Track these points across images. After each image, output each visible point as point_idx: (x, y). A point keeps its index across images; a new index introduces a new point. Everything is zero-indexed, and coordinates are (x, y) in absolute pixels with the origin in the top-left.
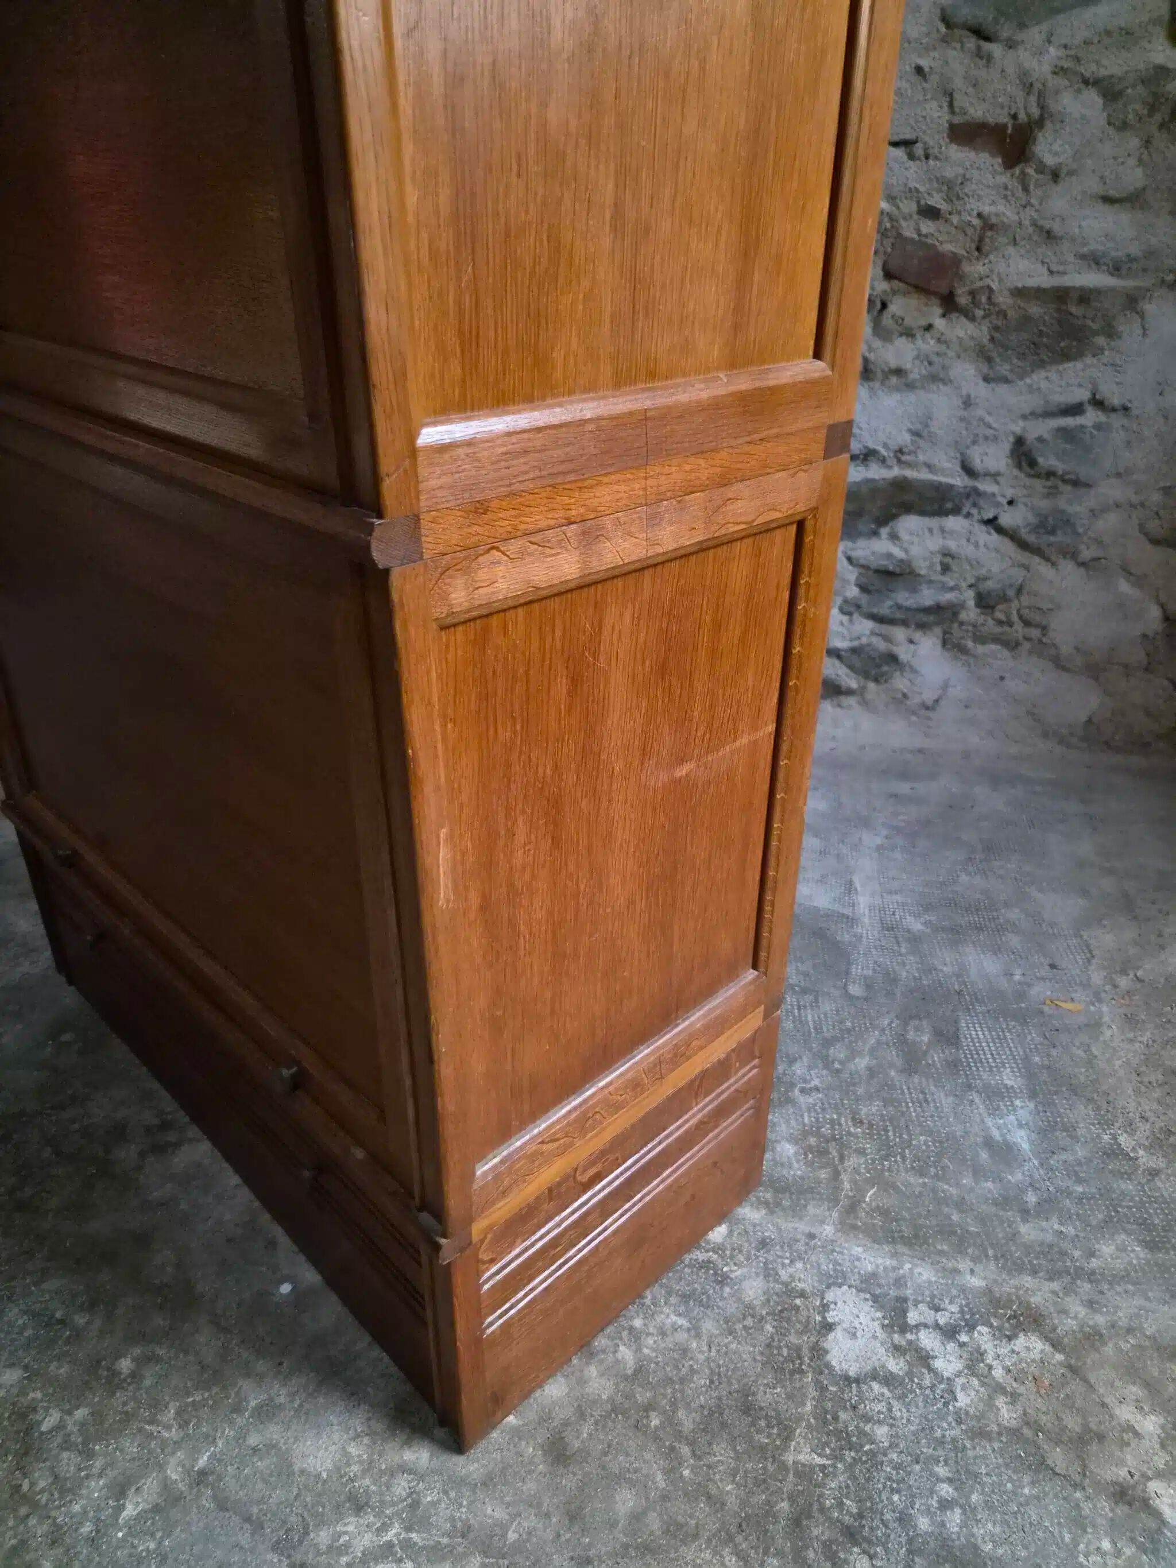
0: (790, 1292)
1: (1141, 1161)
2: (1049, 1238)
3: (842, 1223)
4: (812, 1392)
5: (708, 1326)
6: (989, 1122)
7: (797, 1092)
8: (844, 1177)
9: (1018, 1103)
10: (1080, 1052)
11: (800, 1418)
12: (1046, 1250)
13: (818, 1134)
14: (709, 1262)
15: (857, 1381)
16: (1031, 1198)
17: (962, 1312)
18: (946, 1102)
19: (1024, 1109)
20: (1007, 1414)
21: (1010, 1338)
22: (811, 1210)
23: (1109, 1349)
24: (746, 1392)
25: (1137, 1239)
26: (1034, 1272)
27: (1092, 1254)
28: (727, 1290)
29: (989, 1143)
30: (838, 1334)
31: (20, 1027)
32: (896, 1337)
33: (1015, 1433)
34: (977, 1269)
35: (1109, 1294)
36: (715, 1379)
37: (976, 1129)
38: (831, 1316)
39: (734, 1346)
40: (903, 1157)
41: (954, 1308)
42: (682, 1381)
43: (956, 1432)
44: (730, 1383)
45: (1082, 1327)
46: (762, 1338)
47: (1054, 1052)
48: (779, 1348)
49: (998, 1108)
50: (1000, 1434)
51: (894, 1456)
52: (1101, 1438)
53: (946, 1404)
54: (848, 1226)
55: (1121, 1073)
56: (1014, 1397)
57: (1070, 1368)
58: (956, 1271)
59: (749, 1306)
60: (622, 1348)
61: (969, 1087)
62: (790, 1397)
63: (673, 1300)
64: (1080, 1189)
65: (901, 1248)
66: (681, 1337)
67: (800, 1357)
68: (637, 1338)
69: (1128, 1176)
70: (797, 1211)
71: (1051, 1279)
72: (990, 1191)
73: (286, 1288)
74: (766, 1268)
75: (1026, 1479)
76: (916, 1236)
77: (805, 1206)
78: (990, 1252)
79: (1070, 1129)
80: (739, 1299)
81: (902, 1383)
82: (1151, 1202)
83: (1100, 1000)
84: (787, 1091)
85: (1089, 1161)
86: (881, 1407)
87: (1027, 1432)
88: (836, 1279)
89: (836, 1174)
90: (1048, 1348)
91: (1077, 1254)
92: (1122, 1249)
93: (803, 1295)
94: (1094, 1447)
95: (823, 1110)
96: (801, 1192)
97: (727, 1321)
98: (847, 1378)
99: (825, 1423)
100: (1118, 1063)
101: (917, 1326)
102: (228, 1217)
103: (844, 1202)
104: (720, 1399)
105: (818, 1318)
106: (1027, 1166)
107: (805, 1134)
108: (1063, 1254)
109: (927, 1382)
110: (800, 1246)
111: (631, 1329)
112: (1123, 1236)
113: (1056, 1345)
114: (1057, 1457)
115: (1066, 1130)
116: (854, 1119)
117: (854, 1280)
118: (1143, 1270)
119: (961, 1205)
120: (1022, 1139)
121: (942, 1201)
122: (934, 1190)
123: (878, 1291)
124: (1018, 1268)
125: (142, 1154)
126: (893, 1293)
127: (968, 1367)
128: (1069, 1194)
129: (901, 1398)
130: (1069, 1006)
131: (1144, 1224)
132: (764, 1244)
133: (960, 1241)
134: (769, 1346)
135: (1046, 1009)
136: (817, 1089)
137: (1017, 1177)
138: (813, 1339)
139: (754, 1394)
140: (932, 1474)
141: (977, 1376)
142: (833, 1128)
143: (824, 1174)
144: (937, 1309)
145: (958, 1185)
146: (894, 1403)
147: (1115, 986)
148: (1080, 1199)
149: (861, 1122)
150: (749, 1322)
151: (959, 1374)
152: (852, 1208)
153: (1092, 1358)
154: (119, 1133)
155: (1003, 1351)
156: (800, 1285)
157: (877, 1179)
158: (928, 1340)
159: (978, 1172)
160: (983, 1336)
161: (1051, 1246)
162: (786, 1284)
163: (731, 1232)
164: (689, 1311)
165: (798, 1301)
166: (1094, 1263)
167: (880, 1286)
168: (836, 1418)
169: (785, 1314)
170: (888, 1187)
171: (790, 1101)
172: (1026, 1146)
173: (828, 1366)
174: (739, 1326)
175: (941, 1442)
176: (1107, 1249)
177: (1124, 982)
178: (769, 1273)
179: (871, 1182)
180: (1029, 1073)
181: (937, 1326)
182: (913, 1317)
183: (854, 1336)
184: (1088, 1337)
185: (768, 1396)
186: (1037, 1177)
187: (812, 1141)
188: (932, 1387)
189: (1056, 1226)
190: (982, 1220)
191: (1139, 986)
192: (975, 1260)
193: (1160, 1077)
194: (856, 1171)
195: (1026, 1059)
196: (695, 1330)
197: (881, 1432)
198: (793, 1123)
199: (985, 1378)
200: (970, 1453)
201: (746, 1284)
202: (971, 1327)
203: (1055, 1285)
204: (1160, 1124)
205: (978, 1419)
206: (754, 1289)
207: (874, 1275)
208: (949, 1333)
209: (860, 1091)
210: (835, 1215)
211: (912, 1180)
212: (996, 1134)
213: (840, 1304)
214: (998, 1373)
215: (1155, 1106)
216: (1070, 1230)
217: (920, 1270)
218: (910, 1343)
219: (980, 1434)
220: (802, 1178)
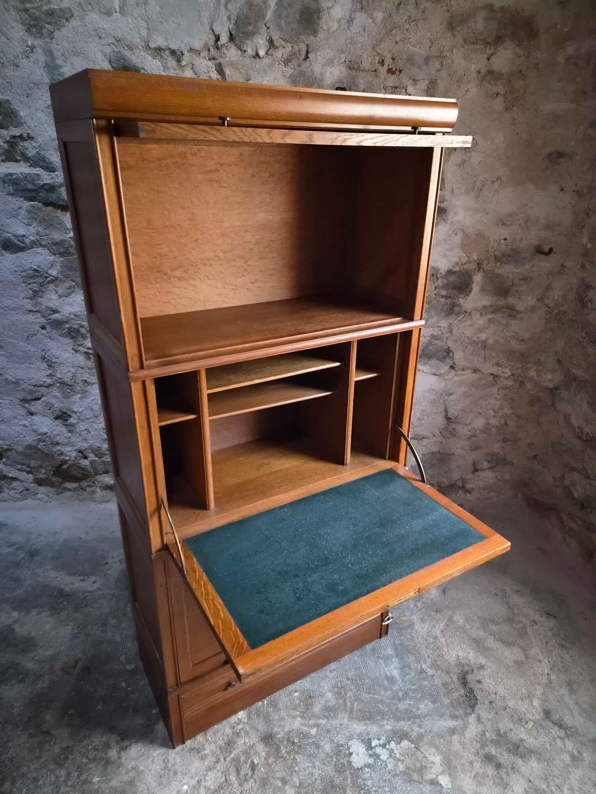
0: (339, 746)
1: (429, 673)
2: (407, 707)
3: (349, 717)
4: (350, 776)
5: (317, 763)
6: (385, 669)
7: (328, 673)
8: (347, 701)
9: (393, 660)
10: (409, 636)
11: (348, 785)
12: (408, 711)
13: (337, 687)
14: (313, 742)
15: (361, 769)
16: (401, 694)
17: (386, 738)
18: (373, 664)
19: (395, 662)
20: (401, 767)
21: (400, 743)
22: (340, 715)
23: (425, 739)
24: (332, 782)
25: (430, 701)
26: (404, 720)
27: (418, 709)
28: (320, 750)
29: (387, 677)
30: (354, 755)
31: (50, 711)
32: (370, 752)
33: (404, 772)
34: (389, 722)
35: (424, 721)
36: (323, 780)
37: (382, 673)
38: (351, 750)
39: (326, 768)
40: (363, 689)
41: (384, 738)
42: (314, 783)
43: (389, 777)
44: (327, 780)
45: (418, 734)
46: (333, 763)
47: (402, 638)
48: (338, 765)
49: (388, 664)
50: (400, 774)
51: (374, 789)
52: (426, 767)
53: (385, 769)
54: (351, 718)
55: (421, 641)
56: (403, 761)
57: (416, 748)
58: (383, 725)
59: (328, 754)
60: (294, 778)
61: (379, 657)
62: (344, 779)
63: (305, 758)
64: (413, 687)
65: (367, 722)
66: (310, 769)
67: (344, 766)
68: (298, 774)
69: (425, 679)
70: (335, 717)
71: (409, 721)
72: (389, 695)
73: (186, 787)
74: (330, 739)
75: (408, 785)
76: (370, 716)
77: (338, 714)
78: (392, 716)
79: (409, 666)
80: (324, 753)
81: (373, 766)
82: (432, 687)
83: (413, 614)
84: (325, 673)
85: (415, 676)
86: (369, 775)
87: (407, 771)
88: (350, 738)
89: (345, 700)
90: (410, 743)
91: (414, 710)
92: (426, 705)
93: (342, 746)
94: (424, 770)
95: (337, 677)
96: (336, 710)
97: (322, 761)
98: (358, 769)
99: (354, 784)
100: (420, 638)
101: (375, 747)
102: (158, 767)
103: (349, 710)
104: (325, 786)
105: (348, 752)
106: (398, 683)
107: (333, 688)
108: (411, 711)
109: (379, 764)
110: (338, 729)
111: (295, 771)
112: (426, 701)
113: (412, 741)
114: (415, 777)
115: (408, 667)
116: (347, 678)
117: (356, 736)
118: (433, 711)
119: (382, 702)
120: (396, 673)
121: (376, 702)
122: (374, 699)
123: (363, 738)
124: (398, 719)
125: (119, 753)
126: (367, 738)
127: (390, 756)
128: (411, 690)
129: (373, 771)
130: (404, 618)
131: (431, 695)
132: (328, 731)
133: (383, 715)
134: (335, 765)
135: (398, 621)
136: (334, 670)
137: (395, 688)
138: (347, 759)
139: (334, 781)
140: (385, 791)
141: (391, 757)
142: (341, 684)
143: (341, 701)
144: (379, 739)
145: (380, 695)
146: (372, 773)
147: (417, 607)
148: (414, 691)
149: (349, 679)
150: (328, 759)
151: (387, 759)
152: (352, 711)
153: (421, 744)
154: (107, 746)
155: (398, 748)
156: (341, 743)
157: (358, 699)
158: (378, 750)
159: (385, 689)
160: (393, 745)
161: (407, 709)
162: (336, 743)
163: (318, 730)
164: (311, 760)
165: (341, 748)
166: (419, 712)
167: (363, 736)
168: (357, 782)
169: (338, 753)
170: (361, 701)
171: (327, 676)
172: (397, 676)
173: (353, 766)
174: (326, 762)
175: (385, 781)
176: (422, 706)
177: (419, 605)
178: (331, 741)
179: (355, 700)
180: (396, 649)
181: (380, 745)
182: (374, 743)
183: (358, 755)
184: (419, 737)
185: (337, 781)
186: (401, 686)
187: (336, 690)
188: (381, 765)
189: (408, 702)
190: (388, 705)
191: (424, 605)
192: (388, 720)
193: (432, 640)
194: (350, 697)
195: (394, 642)
196: (314, 767)
197: (369, 783)
198: (329, 685)
199: (394, 758)
200: (393, 782)
201: (325, 747)
202: (389, 743)
203: (410, 723)
204: (433, 658)
205: (394, 771)
206: (328, 748)
207: (361, 733)
208: (384, 746)
209: (347, 667)
210: (347, 715)
211: (367, 697)
212: (388, 673)
213: (353, 746)
214: (398, 755)
215: (431, 651)
216: (412, 703)
217: (373, 728)
218: (374, 753)
219: (395, 775)
220: (335, 704)
